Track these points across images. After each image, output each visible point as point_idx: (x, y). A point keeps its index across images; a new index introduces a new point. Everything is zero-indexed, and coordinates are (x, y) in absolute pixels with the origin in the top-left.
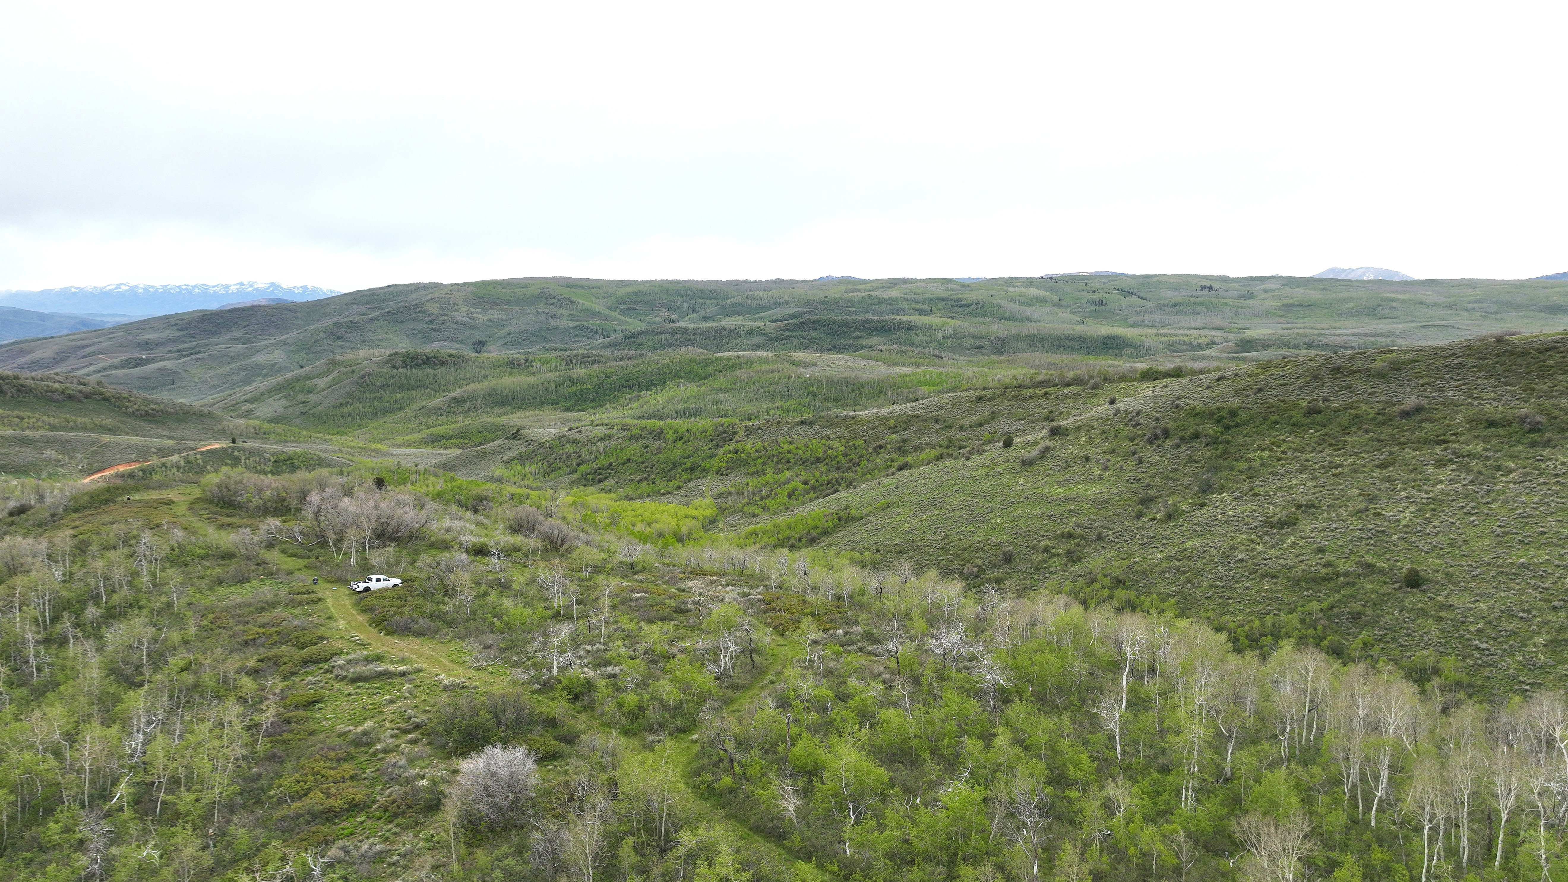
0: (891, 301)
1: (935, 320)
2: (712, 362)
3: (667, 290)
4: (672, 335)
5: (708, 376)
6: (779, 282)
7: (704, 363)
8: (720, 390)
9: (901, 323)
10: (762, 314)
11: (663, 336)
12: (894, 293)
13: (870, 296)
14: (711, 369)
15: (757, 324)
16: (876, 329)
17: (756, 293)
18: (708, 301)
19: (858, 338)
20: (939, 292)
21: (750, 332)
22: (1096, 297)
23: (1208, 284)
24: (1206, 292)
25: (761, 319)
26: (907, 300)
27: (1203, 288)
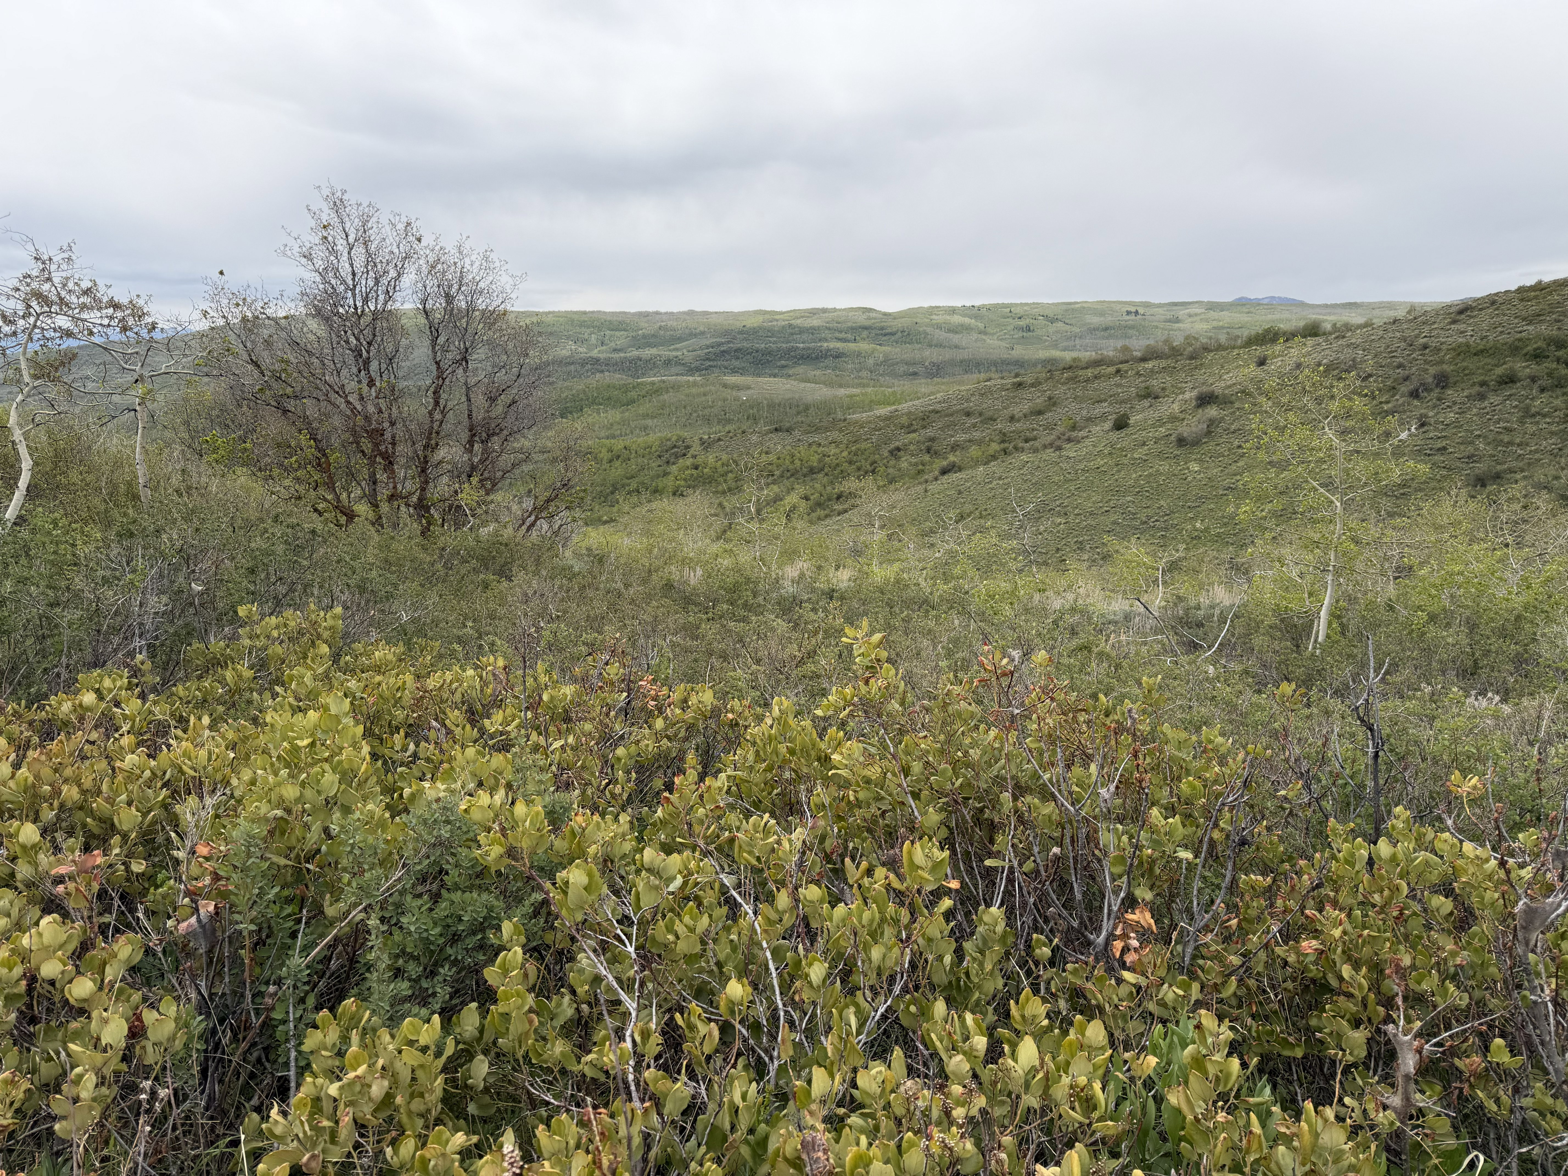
0: (812, 330)
1: (864, 346)
2: (634, 387)
3: (573, 321)
4: (583, 365)
5: (632, 402)
6: (691, 313)
7: (625, 388)
8: (646, 416)
9: (828, 350)
10: (678, 346)
11: (572, 367)
12: (815, 322)
13: (790, 325)
14: (633, 394)
15: (675, 353)
16: (802, 357)
17: (670, 323)
18: (618, 333)
19: (784, 367)
20: (862, 319)
21: (668, 362)
22: (1022, 323)
23: (1133, 309)
24: (1133, 317)
25: (677, 350)
26: (829, 329)
27: (1128, 313)
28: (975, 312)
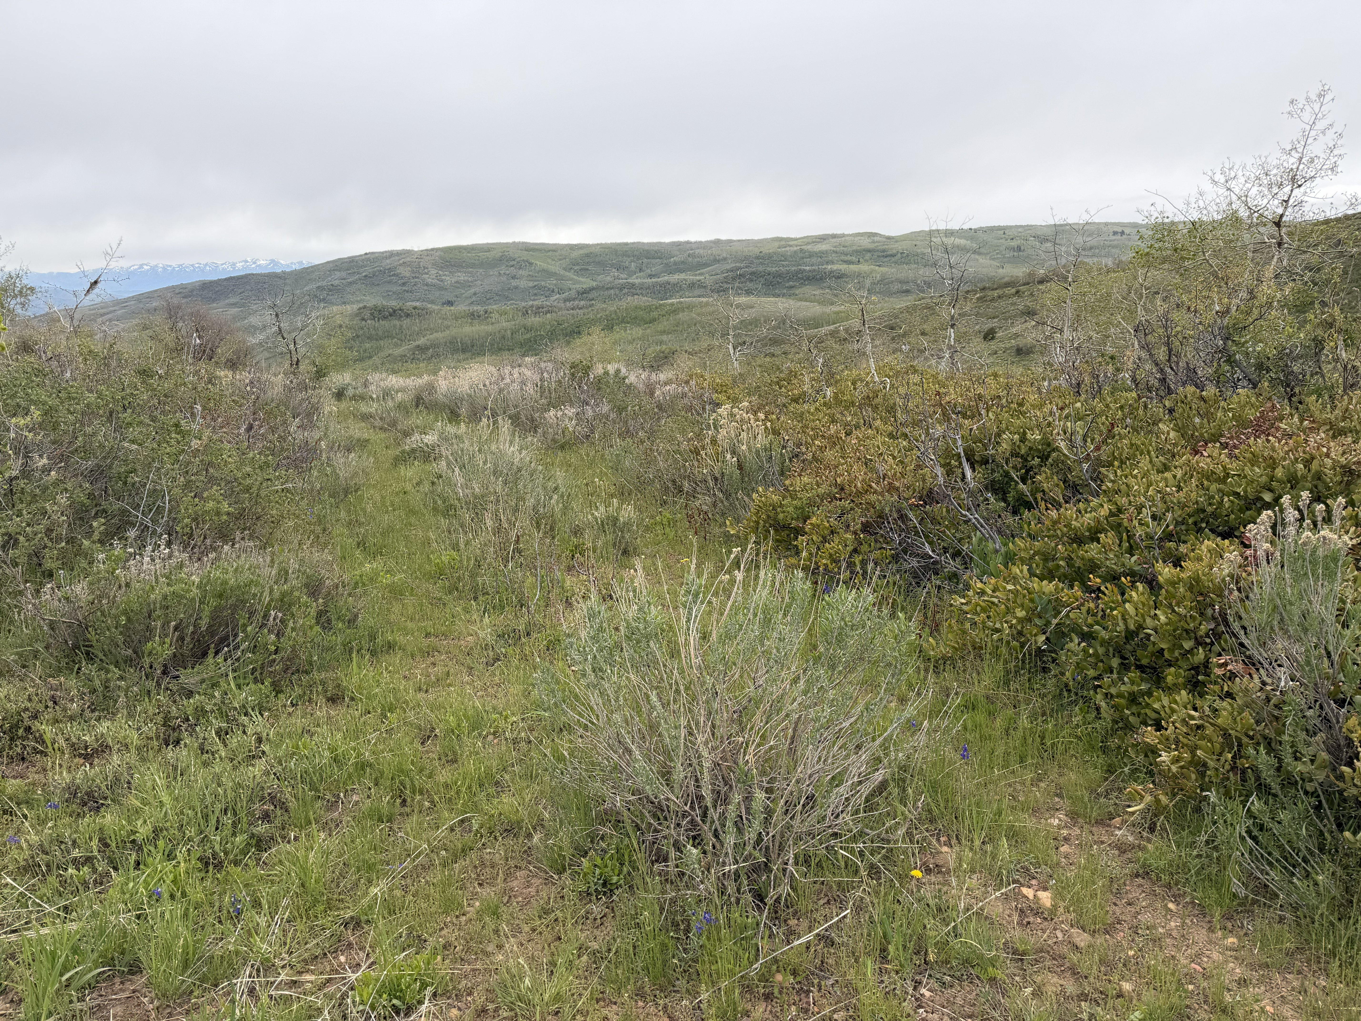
0: (821, 254)
1: (864, 267)
2: (656, 308)
3: (616, 251)
4: (621, 290)
5: (653, 321)
6: (717, 242)
7: (649, 309)
8: (663, 332)
9: (831, 272)
10: (702, 271)
11: (612, 292)
12: (823, 247)
13: (801, 250)
14: (655, 314)
15: (698, 278)
16: (808, 279)
17: (697, 251)
18: (653, 261)
19: (792, 287)
20: (866, 243)
21: (692, 286)
22: (1014, 244)
23: (1120, 230)
24: (1118, 237)
25: (702, 274)
26: (836, 252)
27: (1115, 233)
28: (972, 234)
